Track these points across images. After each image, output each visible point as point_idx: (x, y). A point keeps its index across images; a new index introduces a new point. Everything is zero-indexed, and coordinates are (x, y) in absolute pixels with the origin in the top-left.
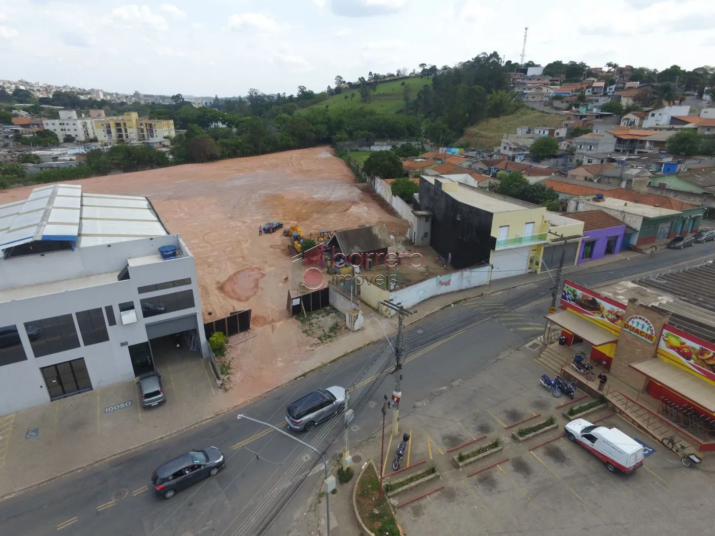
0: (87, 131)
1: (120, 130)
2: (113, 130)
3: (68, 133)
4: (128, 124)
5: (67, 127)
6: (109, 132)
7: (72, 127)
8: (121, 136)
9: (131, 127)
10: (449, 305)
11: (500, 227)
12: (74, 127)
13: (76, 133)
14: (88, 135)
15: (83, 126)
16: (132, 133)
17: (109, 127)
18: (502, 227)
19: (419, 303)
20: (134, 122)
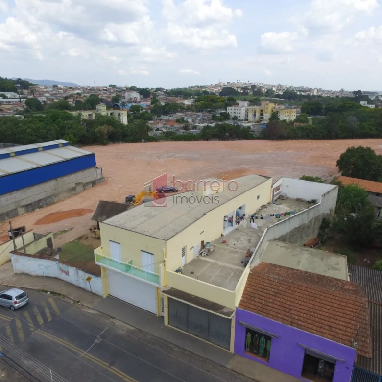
0: (248, 114)
1: (262, 114)
2: (258, 115)
3: (236, 115)
4: (266, 110)
5: (236, 111)
6: (255, 115)
7: (239, 111)
8: (261, 118)
9: (267, 113)
10: (47, 292)
11: (110, 241)
12: (240, 111)
13: (240, 115)
14: (247, 116)
15: (246, 111)
16: (266, 116)
17: (255, 112)
18: (112, 241)
19: (43, 276)
20: (270, 109)
